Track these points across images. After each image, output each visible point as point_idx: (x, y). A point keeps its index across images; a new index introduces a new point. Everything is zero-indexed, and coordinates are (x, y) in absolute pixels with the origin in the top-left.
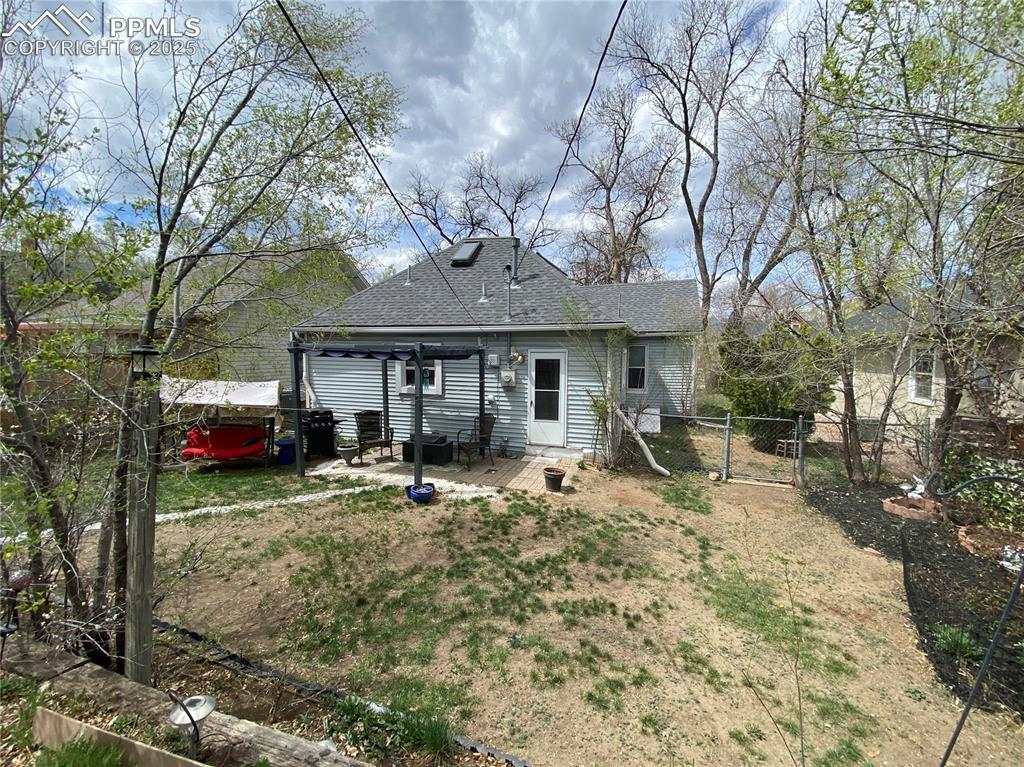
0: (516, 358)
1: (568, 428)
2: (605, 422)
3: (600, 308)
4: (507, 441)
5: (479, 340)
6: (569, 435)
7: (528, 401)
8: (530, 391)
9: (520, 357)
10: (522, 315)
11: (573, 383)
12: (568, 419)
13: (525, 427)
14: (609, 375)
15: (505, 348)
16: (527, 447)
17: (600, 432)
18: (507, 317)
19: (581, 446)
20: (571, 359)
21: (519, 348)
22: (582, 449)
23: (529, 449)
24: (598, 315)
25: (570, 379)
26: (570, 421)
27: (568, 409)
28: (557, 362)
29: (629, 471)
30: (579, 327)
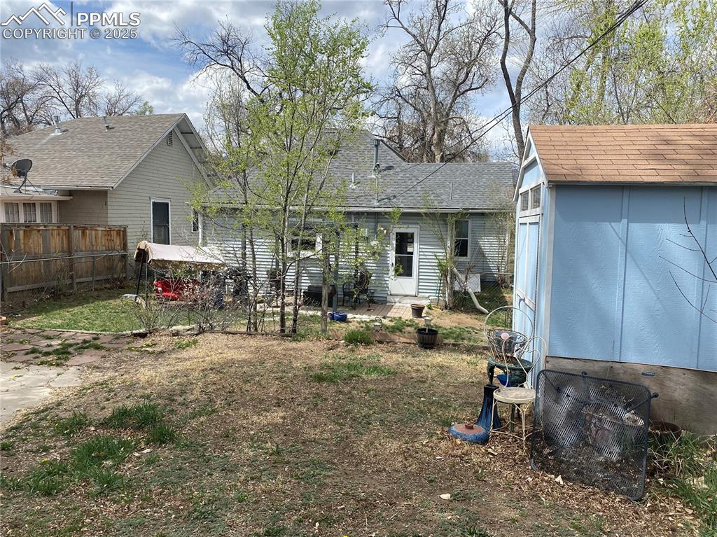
0: (382, 232)
1: (419, 282)
2: (446, 277)
3: (442, 197)
4: (373, 293)
5: (353, 217)
6: (420, 287)
7: (390, 263)
8: (392, 256)
9: (385, 231)
10: (386, 200)
11: (423, 250)
12: (419, 275)
13: (387, 282)
14: (449, 245)
15: (373, 224)
16: (388, 297)
17: (442, 285)
18: (375, 201)
19: (427, 295)
20: (422, 232)
21: (384, 224)
22: (429, 297)
23: (390, 299)
24: (442, 203)
25: (421, 247)
26: (420, 277)
27: (419, 269)
28: (412, 235)
29: (461, 311)
30: (431, 210)
